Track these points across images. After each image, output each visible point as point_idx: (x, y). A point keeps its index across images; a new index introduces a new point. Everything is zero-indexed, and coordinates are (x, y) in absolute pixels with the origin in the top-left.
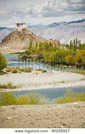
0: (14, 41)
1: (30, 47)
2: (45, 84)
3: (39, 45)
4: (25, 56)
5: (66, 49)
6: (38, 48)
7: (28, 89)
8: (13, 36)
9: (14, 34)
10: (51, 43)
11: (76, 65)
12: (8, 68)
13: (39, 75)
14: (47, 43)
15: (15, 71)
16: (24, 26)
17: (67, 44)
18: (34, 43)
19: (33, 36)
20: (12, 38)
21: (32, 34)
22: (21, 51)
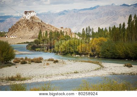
0: (22, 30)
1: (40, 37)
2: (57, 75)
3: (49, 33)
4: (34, 46)
5: (78, 38)
6: (48, 37)
7: (39, 81)
8: (21, 25)
9: (22, 22)
10: (62, 31)
11: (89, 55)
12: (17, 59)
13: (51, 65)
14: (58, 32)
15: (24, 61)
16: (32, 14)
17: (79, 33)
18: (44, 32)
19: (43, 25)
20: (20, 27)
21: (41, 22)
22: (30, 41)
